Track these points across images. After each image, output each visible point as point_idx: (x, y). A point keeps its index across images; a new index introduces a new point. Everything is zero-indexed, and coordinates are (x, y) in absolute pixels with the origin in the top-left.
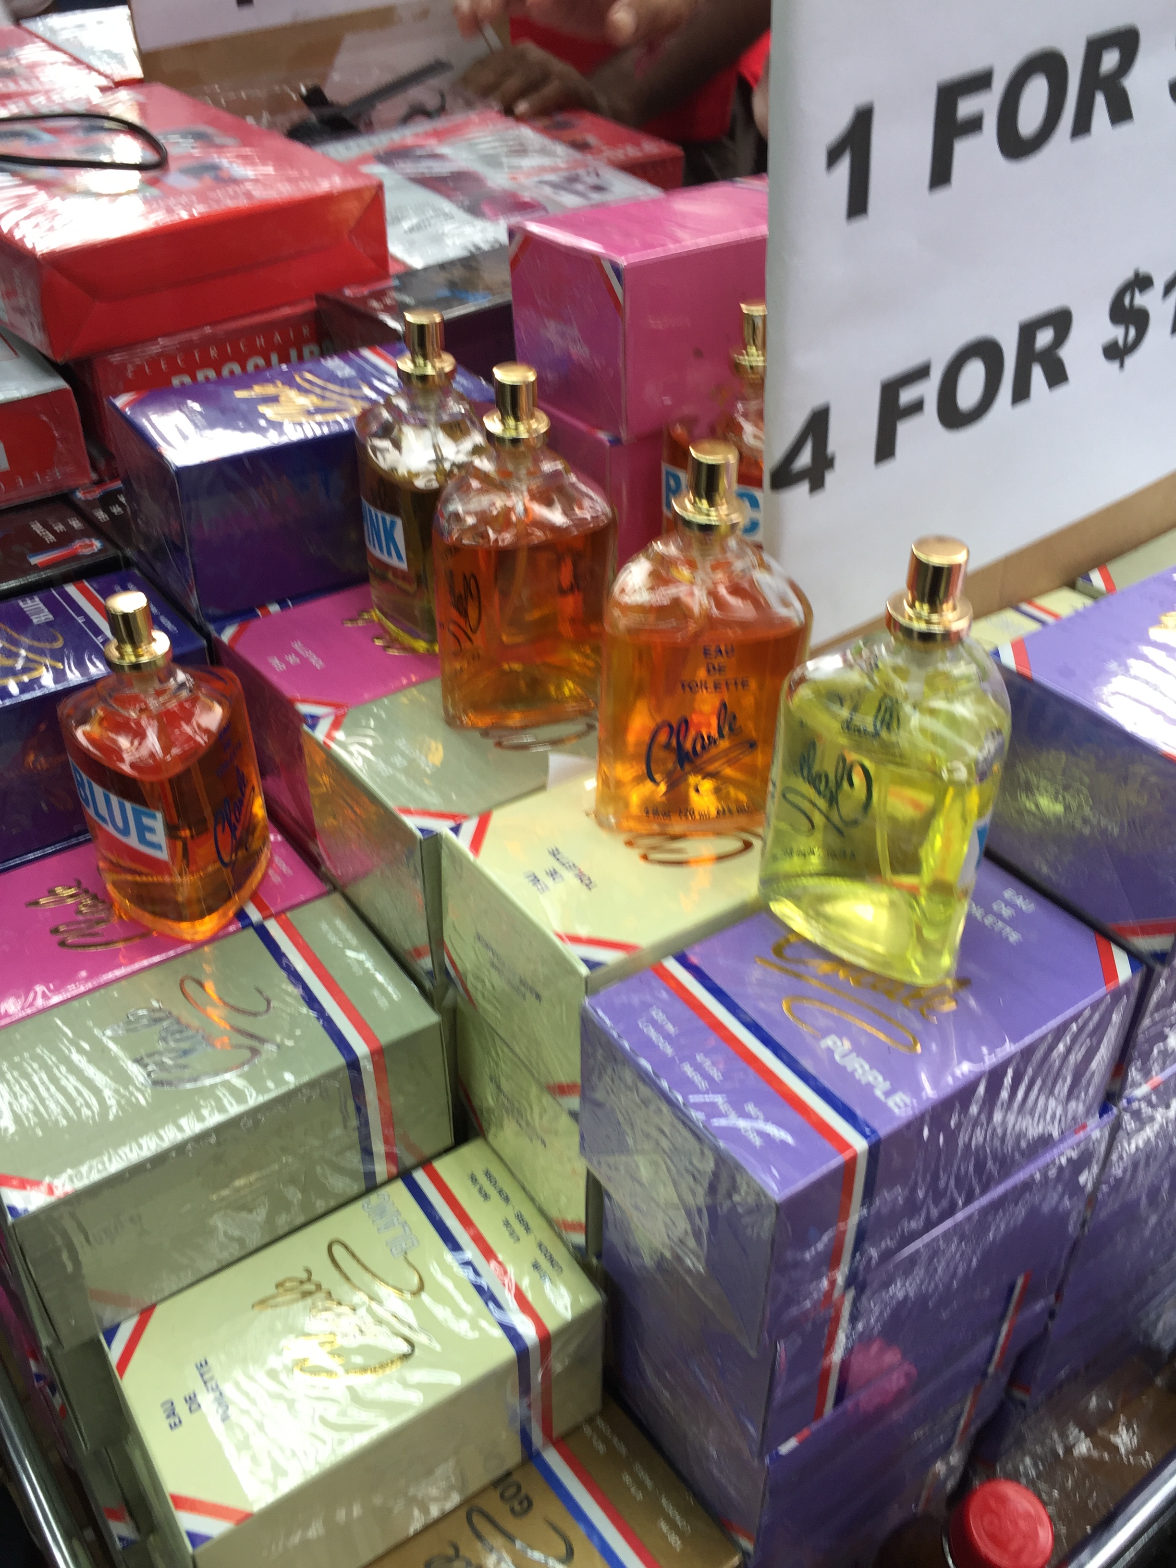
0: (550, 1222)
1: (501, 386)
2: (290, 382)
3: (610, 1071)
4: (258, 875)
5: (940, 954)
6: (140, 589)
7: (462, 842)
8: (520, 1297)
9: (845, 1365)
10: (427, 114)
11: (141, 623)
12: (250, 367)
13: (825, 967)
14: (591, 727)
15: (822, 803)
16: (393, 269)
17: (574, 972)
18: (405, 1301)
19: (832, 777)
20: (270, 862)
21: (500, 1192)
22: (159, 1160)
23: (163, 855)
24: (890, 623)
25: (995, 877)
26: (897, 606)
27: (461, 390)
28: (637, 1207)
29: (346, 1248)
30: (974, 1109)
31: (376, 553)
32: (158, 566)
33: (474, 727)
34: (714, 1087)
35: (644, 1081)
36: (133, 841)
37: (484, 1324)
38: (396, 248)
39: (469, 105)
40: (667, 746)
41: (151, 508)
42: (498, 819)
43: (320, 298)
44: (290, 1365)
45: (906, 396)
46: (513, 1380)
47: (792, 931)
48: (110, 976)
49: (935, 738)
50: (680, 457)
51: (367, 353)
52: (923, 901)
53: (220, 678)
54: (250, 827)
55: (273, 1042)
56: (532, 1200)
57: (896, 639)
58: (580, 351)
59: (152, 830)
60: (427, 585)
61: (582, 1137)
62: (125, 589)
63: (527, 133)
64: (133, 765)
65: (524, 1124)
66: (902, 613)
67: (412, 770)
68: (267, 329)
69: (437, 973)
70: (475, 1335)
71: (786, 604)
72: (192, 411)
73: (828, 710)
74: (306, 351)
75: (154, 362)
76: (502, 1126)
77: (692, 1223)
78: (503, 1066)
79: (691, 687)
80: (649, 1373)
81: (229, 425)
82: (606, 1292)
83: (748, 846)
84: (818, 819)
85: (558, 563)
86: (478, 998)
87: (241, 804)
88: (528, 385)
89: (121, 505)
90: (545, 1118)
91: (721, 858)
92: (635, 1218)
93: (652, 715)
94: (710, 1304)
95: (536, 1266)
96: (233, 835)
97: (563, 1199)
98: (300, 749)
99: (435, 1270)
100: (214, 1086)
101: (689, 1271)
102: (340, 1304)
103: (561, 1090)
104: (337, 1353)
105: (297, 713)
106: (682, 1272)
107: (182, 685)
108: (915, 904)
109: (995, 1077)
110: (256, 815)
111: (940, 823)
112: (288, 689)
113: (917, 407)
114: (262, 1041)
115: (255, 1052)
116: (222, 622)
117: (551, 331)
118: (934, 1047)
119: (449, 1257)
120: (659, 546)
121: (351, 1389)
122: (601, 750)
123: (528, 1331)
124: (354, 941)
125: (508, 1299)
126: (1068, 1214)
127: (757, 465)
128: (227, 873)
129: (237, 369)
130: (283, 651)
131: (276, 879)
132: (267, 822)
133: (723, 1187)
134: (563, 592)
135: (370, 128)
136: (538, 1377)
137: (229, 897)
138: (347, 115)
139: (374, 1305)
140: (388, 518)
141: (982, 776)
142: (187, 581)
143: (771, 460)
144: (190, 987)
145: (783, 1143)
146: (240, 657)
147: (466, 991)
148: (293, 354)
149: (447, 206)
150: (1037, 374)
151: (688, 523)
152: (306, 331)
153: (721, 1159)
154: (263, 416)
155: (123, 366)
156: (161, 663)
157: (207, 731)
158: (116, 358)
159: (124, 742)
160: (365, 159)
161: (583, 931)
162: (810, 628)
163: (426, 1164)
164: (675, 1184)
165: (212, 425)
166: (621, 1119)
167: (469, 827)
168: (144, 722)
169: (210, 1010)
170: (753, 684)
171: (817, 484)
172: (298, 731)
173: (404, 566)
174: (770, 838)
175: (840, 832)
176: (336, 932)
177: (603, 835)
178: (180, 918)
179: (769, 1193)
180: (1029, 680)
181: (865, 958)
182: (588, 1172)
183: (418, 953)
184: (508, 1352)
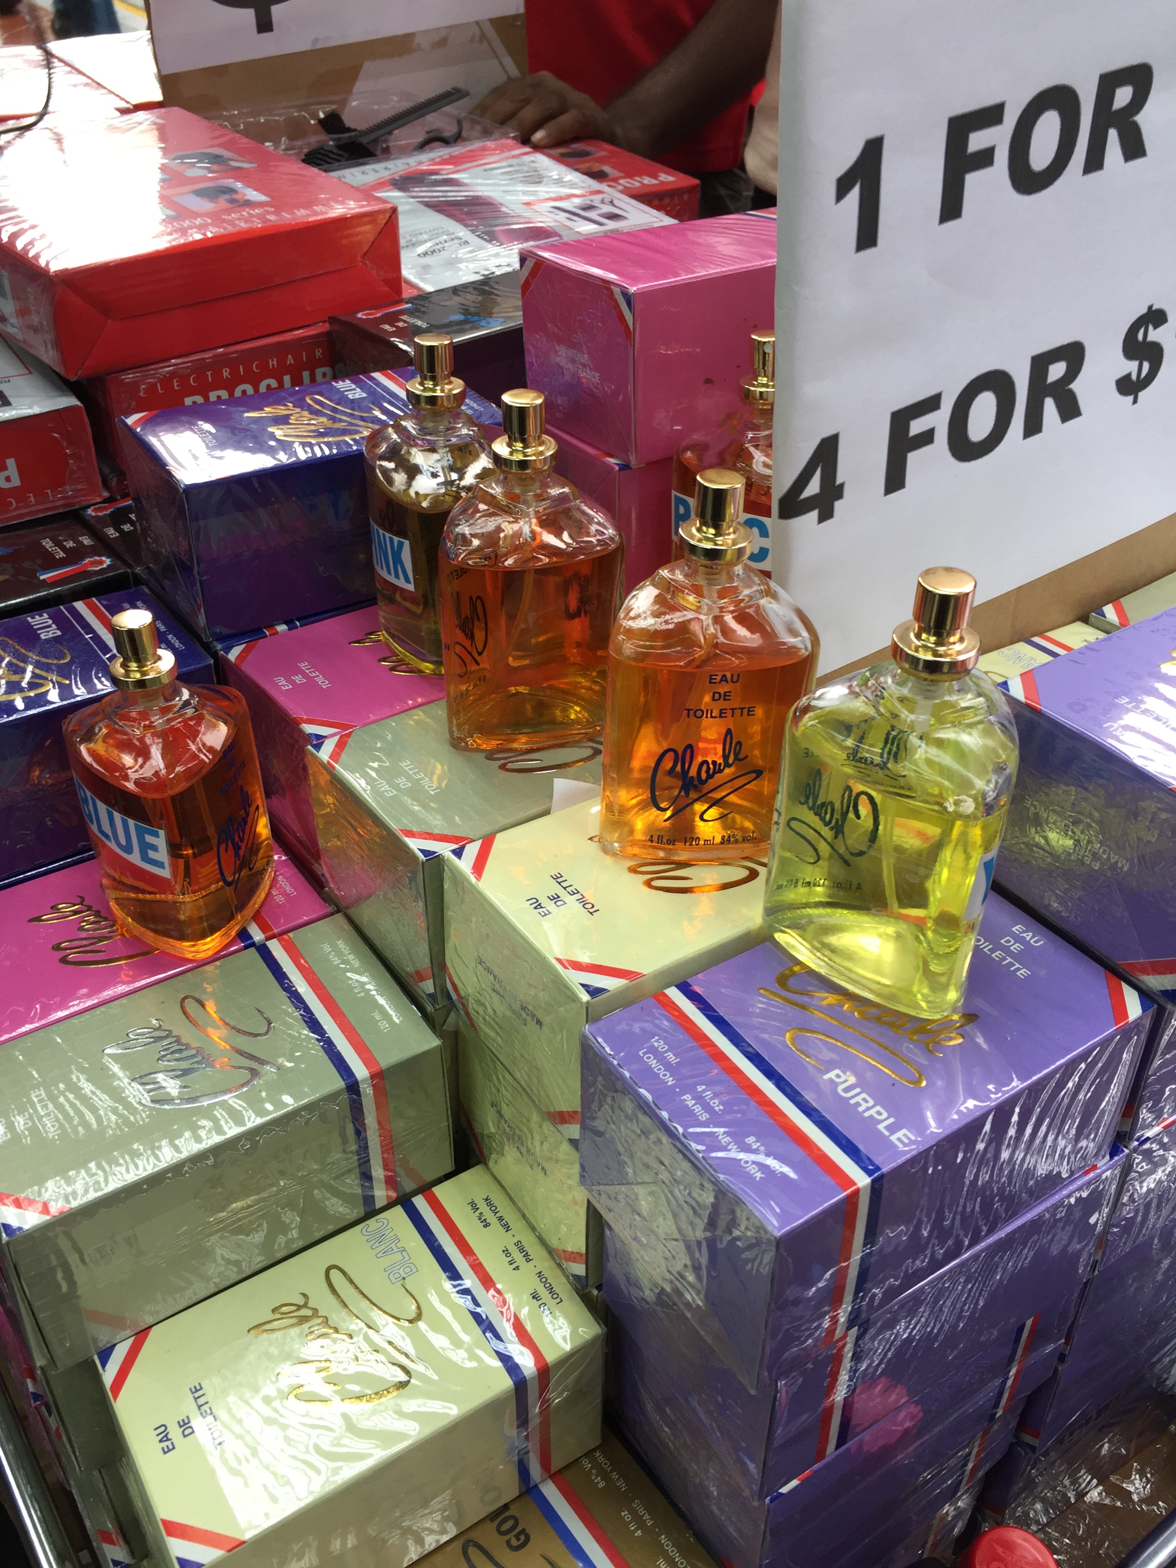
0: (551, 1252)
1: (509, 408)
2: (300, 404)
3: (609, 1100)
4: (261, 894)
5: (945, 988)
6: (149, 608)
7: (465, 865)
8: (519, 1327)
9: (848, 1404)
10: (446, 142)
11: (147, 640)
12: (263, 388)
13: (831, 999)
14: (597, 752)
15: (827, 832)
16: (407, 293)
17: (575, 999)
18: (401, 1328)
19: (837, 806)
20: (274, 881)
21: (501, 1219)
22: (155, 1180)
23: (165, 873)
24: (896, 652)
25: (1004, 912)
26: (904, 637)
27: (470, 412)
28: (636, 1239)
29: (344, 1273)
30: (981, 1146)
31: (384, 574)
32: (167, 583)
33: (478, 750)
34: (715, 1119)
35: (645, 1113)
36: (135, 858)
37: (480, 1353)
38: (408, 272)
39: (486, 133)
40: (671, 772)
41: (160, 525)
42: (501, 841)
43: (332, 320)
44: (286, 1390)
45: (917, 427)
46: (510, 1412)
47: (799, 963)
48: (108, 993)
49: (943, 771)
50: (688, 484)
51: (377, 375)
52: (930, 934)
53: (226, 697)
54: (254, 847)
55: (273, 1064)
56: (533, 1229)
57: (903, 669)
58: (590, 377)
59: (155, 848)
60: (434, 606)
61: (583, 1167)
62: (135, 607)
63: (542, 161)
64: (137, 783)
65: (524, 1150)
66: (909, 643)
67: (416, 792)
68: (281, 349)
69: (439, 996)
70: (474, 1364)
71: (794, 633)
72: (202, 432)
73: (833, 738)
74: (319, 372)
75: (166, 381)
76: (503, 1155)
77: (692, 1258)
78: (504, 1092)
79: (697, 714)
80: (649, 1407)
81: (239, 446)
82: (606, 1326)
83: (753, 875)
84: (823, 847)
85: (564, 589)
86: (479, 1022)
87: (245, 823)
88: (535, 407)
89: (132, 523)
90: (546, 1145)
91: (726, 886)
92: (636, 1253)
93: (657, 740)
94: (709, 1340)
95: (535, 1296)
96: (237, 855)
97: (564, 1229)
98: (305, 768)
99: (434, 1299)
100: (212, 1107)
101: (687, 1304)
102: (336, 1331)
103: (561, 1118)
104: (331, 1381)
105: (301, 732)
106: (682, 1306)
107: (187, 703)
108: (922, 938)
109: (1002, 1112)
110: (260, 835)
111: (947, 854)
112: (294, 709)
113: (927, 438)
114: (263, 1062)
115: (254, 1073)
116: (230, 640)
117: (562, 356)
118: (939, 1083)
119: (447, 1285)
120: (664, 573)
121: (345, 1416)
122: (605, 775)
123: (526, 1362)
124: (356, 964)
125: (506, 1329)
126: (1078, 1254)
127: (767, 492)
128: (229, 891)
129: (250, 390)
130: (291, 670)
131: (280, 899)
132: (271, 841)
133: (723, 1221)
134: (571, 616)
135: (387, 153)
136: (535, 1410)
137: (232, 917)
138: (364, 140)
139: (371, 1332)
140: (396, 539)
141: (990, 809)
142: (196, 601)
143: (780, 487)
144: (191, 1006)
145: (784, 1175)
146: (247, 676)
147: (468, 1014)
148: (306, 375)
149: (462, 232)
150: (1049, 405)
151: (693, 549)
152: (318, 353)
153: (721, 1192)
154: (273, 437)
155: (135, 384)
156: (166, 681)
157: (211, 749)
158: (129, 377)
159: (127, 760)
160: (381, 185)
161: (585, 958)
162: (817, 657)
163: (425, 1189)
164: (675, 1216)
165: (222, 445)
166: (621, 1149)
167: (472, 850)
168: (148, 741)
169: (210, 1030)
170: (759, 712)
171: (826, 515)
172: (302, 752)
173: (411, 587)
174: (775, 865)
175: (847, 863)
176: (339, 954)
177: (608, 860)
178: (182, 938)
179: (770, 1228)
180: (1039, 713)
181: (871, 991)
182: (589, 1202)
183: (420, 976)
184: (506, 1383)
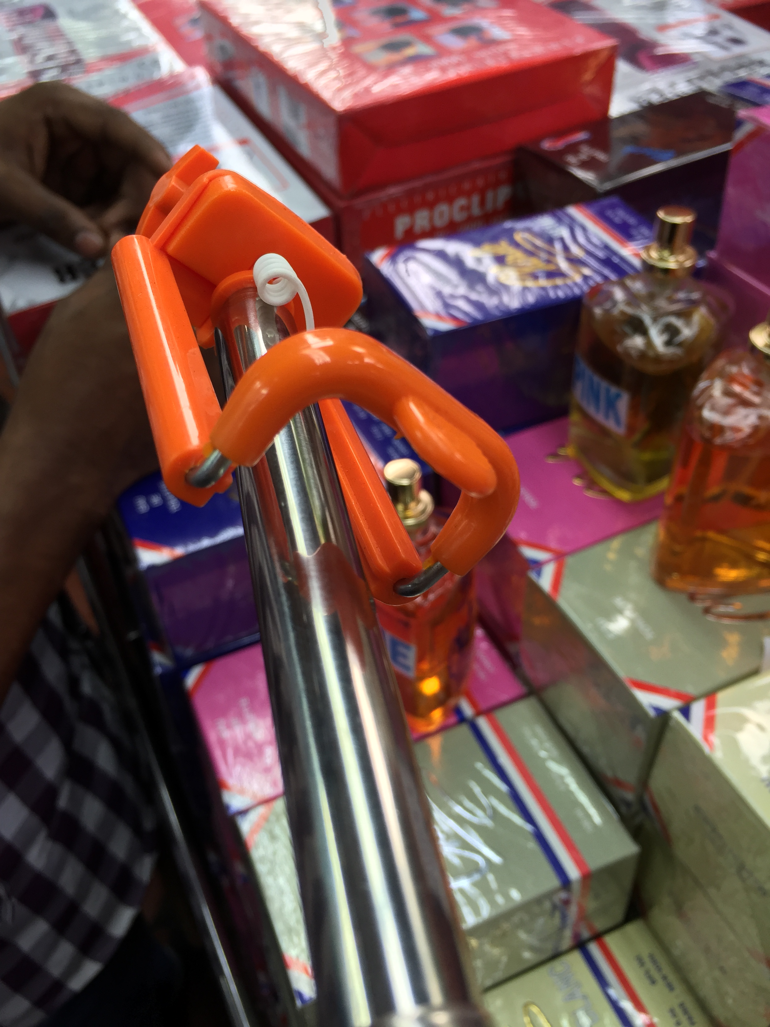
7: (694, 727)
12: (456, 208)
21: (664, 978)
23: (410, 673)
51: (573, 211)
59: (404, 656)
105: (520, 554)
129: (446, 209)
131: (481, 674)
140: (614, 390)
147: (665, 832)
148: (490, 195)
163: (598, 937)
167: (698, 711)
173: (621, 431)
176: (538, 739)
183: (619, 783)
